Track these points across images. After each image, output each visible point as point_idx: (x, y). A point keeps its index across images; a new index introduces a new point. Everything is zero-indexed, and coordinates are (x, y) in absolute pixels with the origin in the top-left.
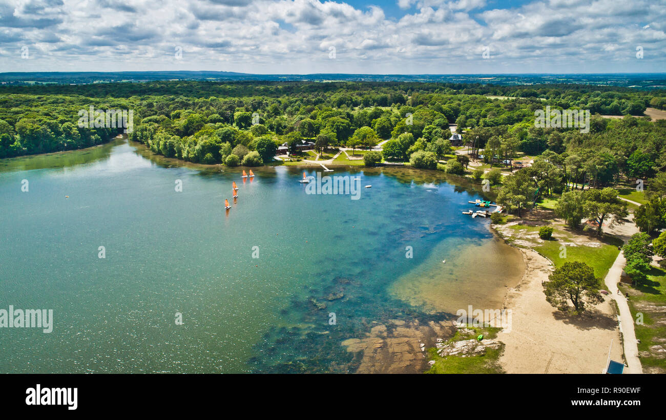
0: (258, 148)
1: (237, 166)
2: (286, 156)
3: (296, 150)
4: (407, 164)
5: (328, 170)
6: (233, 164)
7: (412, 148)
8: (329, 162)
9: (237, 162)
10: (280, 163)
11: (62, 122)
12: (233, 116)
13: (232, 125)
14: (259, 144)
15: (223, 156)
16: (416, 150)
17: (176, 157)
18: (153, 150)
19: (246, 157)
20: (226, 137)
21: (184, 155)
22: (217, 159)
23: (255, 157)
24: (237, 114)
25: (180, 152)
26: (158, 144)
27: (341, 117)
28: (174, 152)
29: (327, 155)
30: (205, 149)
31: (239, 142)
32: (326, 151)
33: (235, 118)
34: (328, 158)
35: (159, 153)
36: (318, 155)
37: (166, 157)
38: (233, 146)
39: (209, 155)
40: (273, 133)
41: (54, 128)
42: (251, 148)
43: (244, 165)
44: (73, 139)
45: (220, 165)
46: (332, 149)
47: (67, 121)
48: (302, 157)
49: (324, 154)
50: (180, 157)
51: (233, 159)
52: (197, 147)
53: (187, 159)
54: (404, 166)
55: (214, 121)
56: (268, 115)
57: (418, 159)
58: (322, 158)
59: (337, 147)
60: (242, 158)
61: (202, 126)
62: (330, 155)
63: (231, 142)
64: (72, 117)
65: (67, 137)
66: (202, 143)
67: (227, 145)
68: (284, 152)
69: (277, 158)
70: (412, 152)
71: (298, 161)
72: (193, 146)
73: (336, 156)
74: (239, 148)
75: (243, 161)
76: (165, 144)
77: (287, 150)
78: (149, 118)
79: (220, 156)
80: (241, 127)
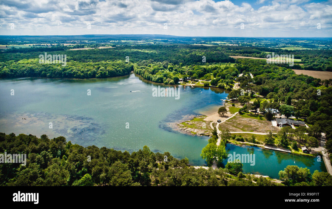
0: (174, 79)
1: (167, 84)
2: (182, 82)
3: (185, 80)
4: (217, 86)
5: (192, 87)
6: (166, 84)
7: (219, 82)
8: (194, 85)
9: (167, 83)
10: (180, 84)
11: (118, 68)
12: (168, 67)
13: (167, 69)
14: (174, 78)
15: (164, 81)
16: (220, 83)
17: (150, 80)
18: (144, 78)
19: (170, 82)
20: (165, 76)
21: (153, 80)
22: (162, 82)
23: (173, 82)
24: (169, 66)
25: (152, 79)
26: (146, 76)
27: (201, 70)
28: (150, 79)
29: (194, 82)
30: (159, 79)
31: (168, 77)
32: (194, 81)
33: (168, 68)
34: (194, 83)
35: (145, 79)
36: (192, 82)
37: (147, 80)
38: (167, 78)
39: (160, 81)
40: (180, 73)
41: (116, 69)
42: (172, 79)
43: (169, 84)
44: (121, 73)
45: (163, 84)
46: (196, 80)
47: (119, 68)
48: (187, 82)
49: (193, 82)
50: (152, 81)
51: (167, 82)
52: (157, 78)
53: (154, 81)
54: (216, 87)
55: (161, 69)
56: (179, 67)
57: (220, 85)
58: (192, 83)
59: (198, 80)
60: (169, 82)
61: (158, 71)
62: (195, 82)
63: (166, 77)
64: (120, 66)
65: (119, 73)
66: (158, 77)
67: (165, 78)
68: (181, 81)
69: (179, 82)
70: (218, 83)
71: (185, 84)
72: (155, 78)
73: (197, 82)
74: (168, 79)
75: (169, 83)
76: (148, 76)
77: (182, 80)
78: (141, 66)
79: (163, 81)
80: (170, 71)
